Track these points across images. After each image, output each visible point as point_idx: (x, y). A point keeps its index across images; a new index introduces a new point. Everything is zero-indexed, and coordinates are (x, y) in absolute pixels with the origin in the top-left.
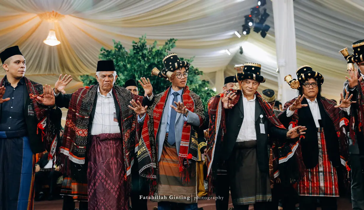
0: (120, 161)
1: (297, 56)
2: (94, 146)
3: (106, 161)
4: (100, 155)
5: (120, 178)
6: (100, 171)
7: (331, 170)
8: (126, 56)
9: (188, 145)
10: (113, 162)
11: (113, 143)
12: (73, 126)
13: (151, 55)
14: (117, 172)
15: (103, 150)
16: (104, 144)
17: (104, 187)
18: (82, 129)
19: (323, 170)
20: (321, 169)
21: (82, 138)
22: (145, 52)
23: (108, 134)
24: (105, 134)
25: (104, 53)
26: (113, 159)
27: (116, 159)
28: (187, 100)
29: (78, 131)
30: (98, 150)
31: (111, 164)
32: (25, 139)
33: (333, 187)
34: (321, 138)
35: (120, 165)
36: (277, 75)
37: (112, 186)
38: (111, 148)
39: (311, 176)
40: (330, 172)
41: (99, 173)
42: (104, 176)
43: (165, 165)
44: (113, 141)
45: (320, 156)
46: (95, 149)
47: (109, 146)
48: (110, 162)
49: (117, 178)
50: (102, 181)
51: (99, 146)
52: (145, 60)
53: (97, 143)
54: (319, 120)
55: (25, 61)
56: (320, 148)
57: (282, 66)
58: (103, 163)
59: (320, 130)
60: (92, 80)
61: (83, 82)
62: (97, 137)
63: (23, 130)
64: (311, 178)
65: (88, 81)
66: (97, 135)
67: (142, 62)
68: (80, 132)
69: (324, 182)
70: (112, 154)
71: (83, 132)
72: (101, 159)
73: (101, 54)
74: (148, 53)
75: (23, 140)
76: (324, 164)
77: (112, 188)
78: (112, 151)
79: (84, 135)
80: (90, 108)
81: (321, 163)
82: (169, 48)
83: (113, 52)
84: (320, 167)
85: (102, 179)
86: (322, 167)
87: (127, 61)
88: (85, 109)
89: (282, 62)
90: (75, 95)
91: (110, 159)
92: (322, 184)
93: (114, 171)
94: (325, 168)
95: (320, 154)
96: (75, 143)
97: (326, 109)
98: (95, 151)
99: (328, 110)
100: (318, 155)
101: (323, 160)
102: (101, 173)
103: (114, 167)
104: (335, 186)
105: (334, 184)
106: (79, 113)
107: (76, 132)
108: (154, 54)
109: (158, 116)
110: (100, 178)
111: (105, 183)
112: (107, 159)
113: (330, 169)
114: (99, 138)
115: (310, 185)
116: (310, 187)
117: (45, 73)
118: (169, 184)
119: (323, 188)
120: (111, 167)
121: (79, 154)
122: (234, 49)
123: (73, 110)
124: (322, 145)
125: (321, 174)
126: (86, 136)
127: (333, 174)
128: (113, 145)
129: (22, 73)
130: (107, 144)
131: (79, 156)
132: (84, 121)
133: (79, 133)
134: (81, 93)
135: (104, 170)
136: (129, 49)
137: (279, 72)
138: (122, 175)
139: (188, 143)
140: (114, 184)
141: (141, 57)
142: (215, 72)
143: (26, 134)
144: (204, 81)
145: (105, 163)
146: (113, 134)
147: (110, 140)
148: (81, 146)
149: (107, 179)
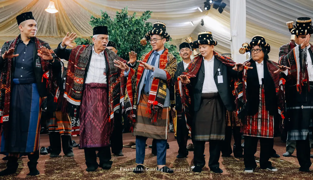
0: (105, 106)
1: (247, 28)
2: (86, 92)
3: (94, 104)
4: (90, 99)
5: (104, 118)
6: (89, 112)
7: (268, 118)
8: (111, 24)
9: (155, 94)
10: (100, 106)
11: (100, 91)
12: (72, 75)
13: (131, 24)
14: (103, 113)
15: (92, 96)
16: (94, 91)
17: (91, 124)
18: (79, 78)
19: (261, 117)
20: (260, 116)
21: (79, 85)
22: (126, 21)
23: (97, 84)
24: (95, 83)
25: (93, 20)
26: (100, 103)
27: (102, 103)
28: (163, 59)
29: (75, 79)
30: (88, 95)
31: (98, 107)
32: (33, 85)
33: (267, 131)
34: (261, 93)
35: (105, 108)
36: (230, 43)
37: (98, 124)
38: (98, 95)
39: (252, 121)
40: (266, 119)
41: (88, 113)
42: (92, 115)
43: (141, 108)
44: (100, 89)
45: (260, 107)
46: (86, 95)
47: (97, 93)
48: (98, 105)
49: (102, 118)
50: (90, 119)
51: (89, 92)
52: (126, 28)
53: (87, 90)
54: (262, 79)
55: (36, 25)
56: (260, 101)
57: (234, 36)
58: (92, 105)
59: (261, 87)
60: (83, 41)
61: (76, 43)
62: (89, 85)
63: (32, 78)
64: (252, 123)
65: (80, 42)
66: (89, 84)
67: (124, 29)
68: (78, 80)
69: (261, 126)
70: (99, 99)
71: (80, 81)
72: (90, 102)
73: (91, 21)
74: (129, 22)
75: (32, 86)
76: (262, 112)
77: (97, 126)
78: (99, 97)
79: (81, 82)
80: (86, 62)
81: (260, 111)
82: (146, 18)
83: (101, 20)
84: (259, 115)
85: (90, 118)
86: (261, 115)
87: (111, 28)
88: (82, 62)
89: (235, 32)
90: (74, 50)
91: (97, 103)
92: (259, 128)
93: (100, 112)
94: (263, 116)
95: (260, 105)
96: (73, 88)
97: (270, 70)
98: (86, 96)
99: (271, 70)
100: (258, 106)
101: (262, 110)
102: (90, 113)
103: (100, 109)
104: (269, 130)
105: (268, 128)
106: (77, 65)
107: (75, 80)
108: (133, 23)
109: (141, 70)
110: (89, 117)
111: (92, 121)
112: (95, 103)
113: (266, 116)
114: (90, 86)
115: (251, 128)
116: (250, 130)
117: (45, 36)
118: (144, 123)
119: (260, 131)
120: (98, 109)
121: (76, 97)
122: (197, 21)
123: (72, 62)
124: (262, 98)
125: (259, 120)
126: (82, 84)
127: (268, 121)
128: (101, 93)
129: (34, 34)
130: (96, 91)
131: (75, 98)
132: (81, 72)
133: (76, 81)
134: (79, 49)
135: (92, 111)
136: (113, 18)
137: (231, 41)
138: (106, 116)
139: (156, 92)
140: (99, 122)
141: (122, 25)
142: (181, 39)
143: (35, 82)
144: (172, 45)
145: (93, 105)
146: (101, 84)
147: (98, 88)
148: (78, 91)
149: (94, 118)
